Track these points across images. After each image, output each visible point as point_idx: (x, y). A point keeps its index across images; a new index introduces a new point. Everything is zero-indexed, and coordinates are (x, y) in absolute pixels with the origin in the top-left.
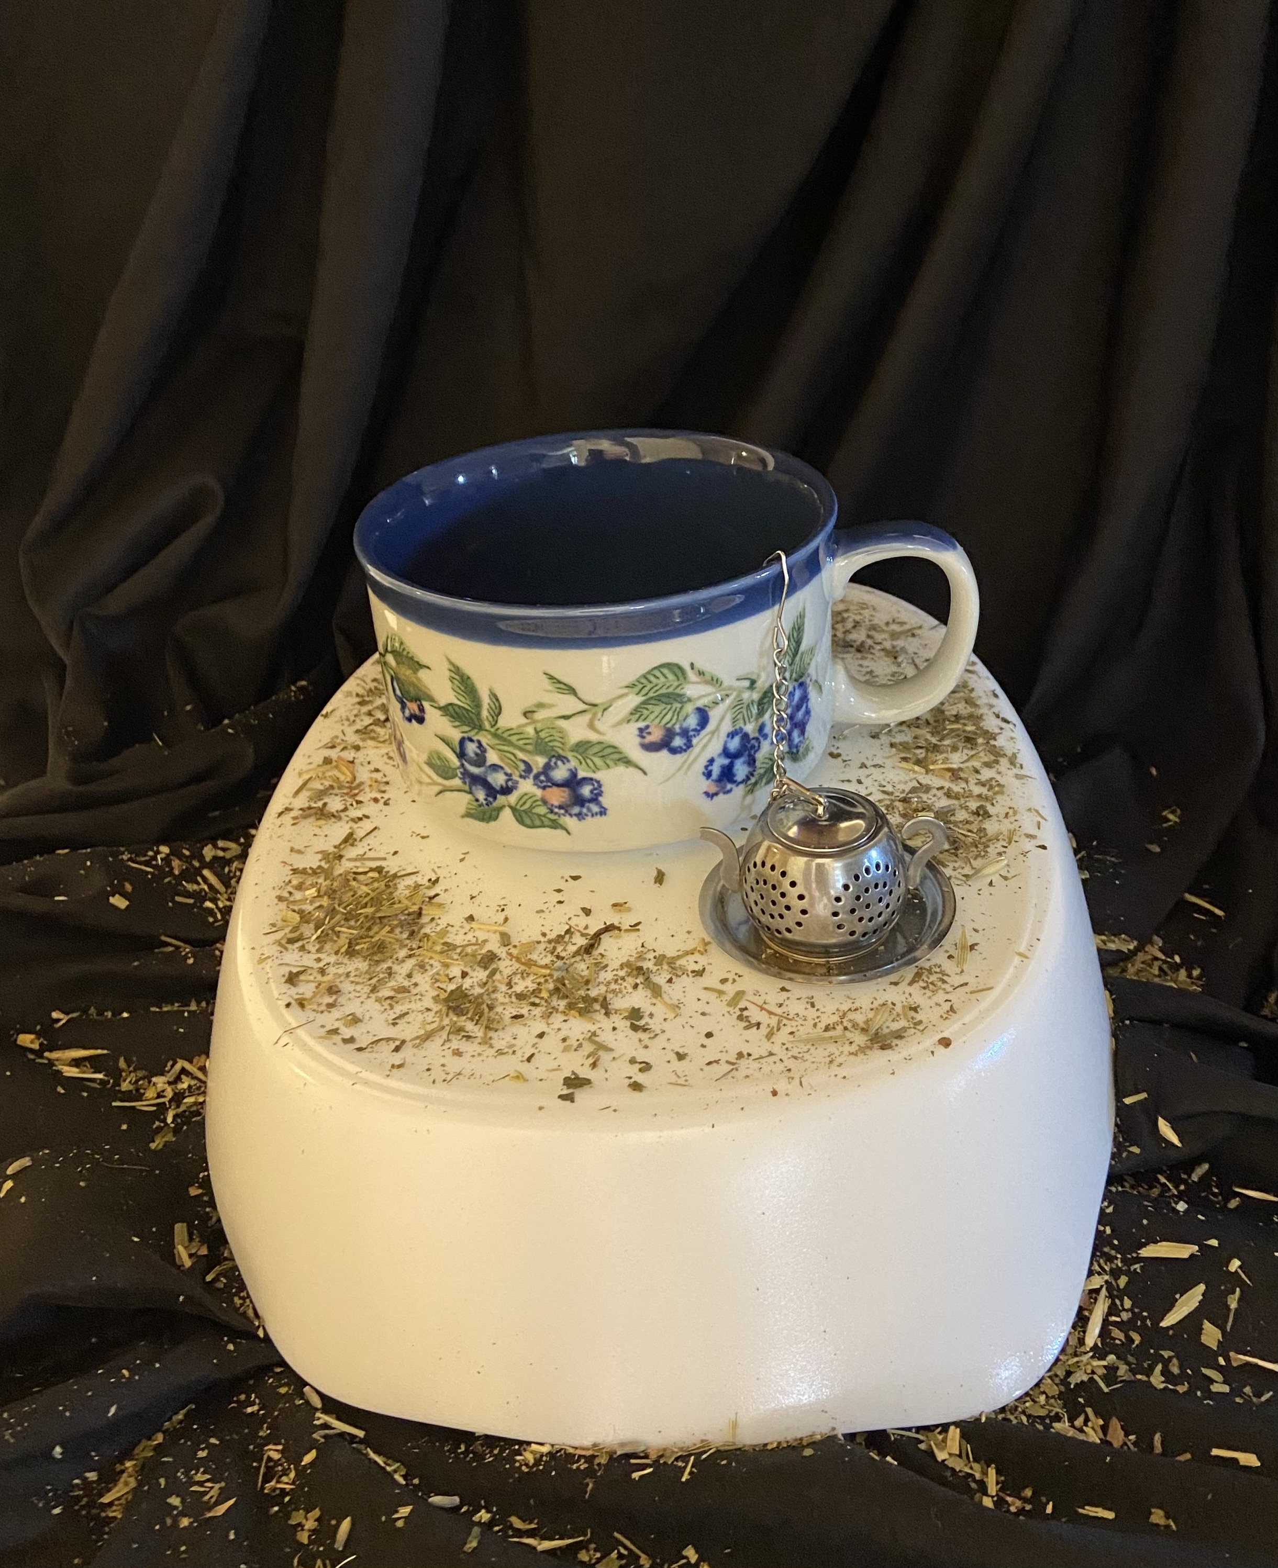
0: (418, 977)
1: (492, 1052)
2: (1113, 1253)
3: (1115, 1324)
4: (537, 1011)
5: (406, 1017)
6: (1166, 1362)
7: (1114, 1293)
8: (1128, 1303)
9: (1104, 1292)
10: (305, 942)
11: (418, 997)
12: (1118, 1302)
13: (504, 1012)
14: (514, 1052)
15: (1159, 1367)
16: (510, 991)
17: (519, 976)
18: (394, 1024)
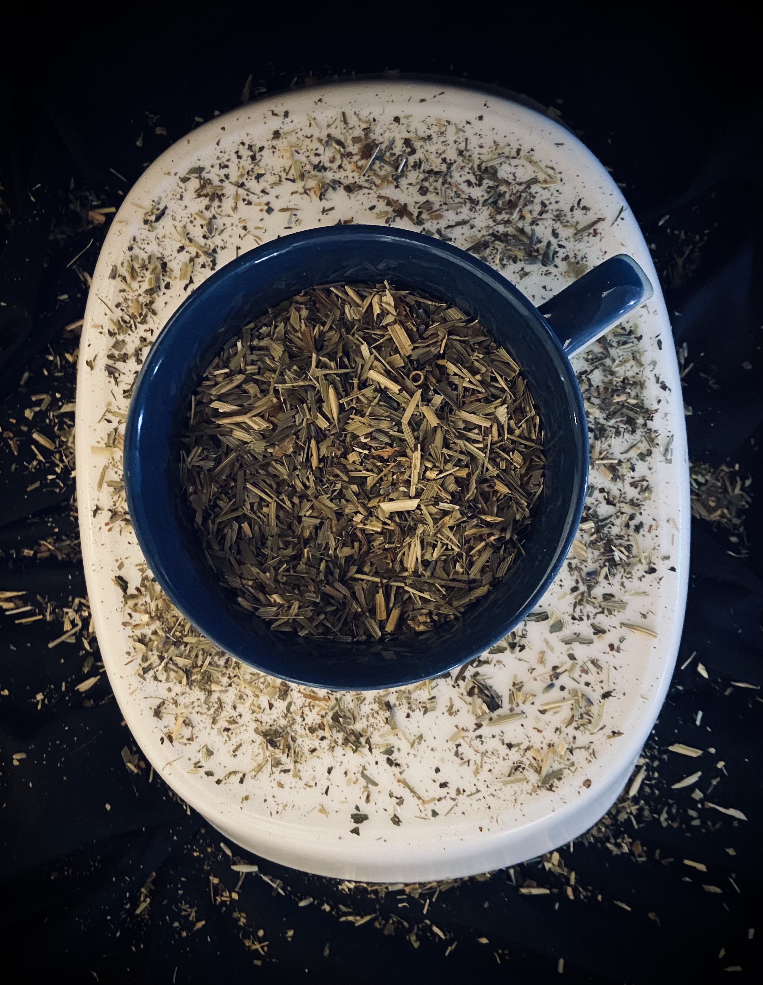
0: (241, 708)
1: (301, 784)
2: (654, 745)
3: (647, 784)
4: (325, 743)
5: (241, 748)
6: (670, 806)
7: (649, 768)
8: (656, 775)
9: (645, 768)
10: (155, 670)
11: (244, 728)
12: (651, 773)
13: (303, 744)
14: (316, 784)
15: (666, 809)
16: (303, 723)
17: (307, 708)
18: (235, 756)
